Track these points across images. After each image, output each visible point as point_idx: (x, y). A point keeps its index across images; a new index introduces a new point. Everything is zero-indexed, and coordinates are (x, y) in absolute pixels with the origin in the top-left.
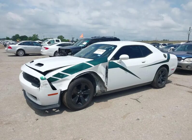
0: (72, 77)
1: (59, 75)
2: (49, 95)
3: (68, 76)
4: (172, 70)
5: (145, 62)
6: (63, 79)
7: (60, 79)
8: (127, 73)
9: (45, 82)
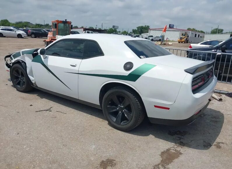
5: (75, 67)
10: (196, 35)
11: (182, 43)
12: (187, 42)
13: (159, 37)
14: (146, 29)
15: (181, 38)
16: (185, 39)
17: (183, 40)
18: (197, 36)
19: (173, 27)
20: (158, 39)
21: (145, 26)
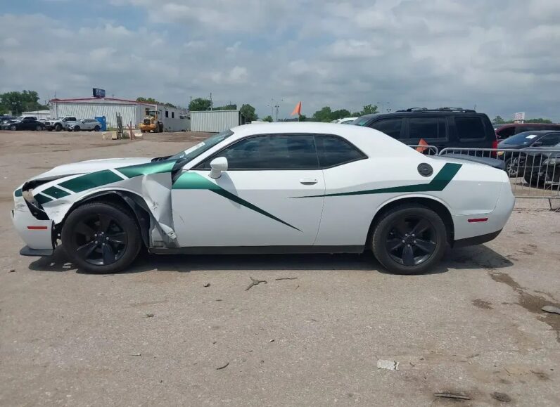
0: (76, 196)
1: (53, 192)
2: (29, 228)
3: (69, 194)
4: (470, 221)
5: (315, 185)
6: (59, 199)
7: (55, 199)
8: (239, 208)
9: (20, 200)
10: (167, 113)
11: (149, 131)
12: (161, 131)
13: (91, 121)
14: (29, 101)
15: (145, 121)
16: (155, 122)
17: (152, 125)
18: (170, 115)
19: (103, 96)
20: (93, 125)
21: (25, 91)
